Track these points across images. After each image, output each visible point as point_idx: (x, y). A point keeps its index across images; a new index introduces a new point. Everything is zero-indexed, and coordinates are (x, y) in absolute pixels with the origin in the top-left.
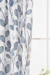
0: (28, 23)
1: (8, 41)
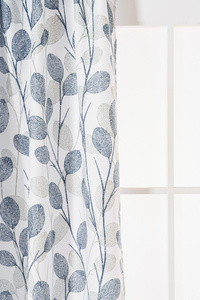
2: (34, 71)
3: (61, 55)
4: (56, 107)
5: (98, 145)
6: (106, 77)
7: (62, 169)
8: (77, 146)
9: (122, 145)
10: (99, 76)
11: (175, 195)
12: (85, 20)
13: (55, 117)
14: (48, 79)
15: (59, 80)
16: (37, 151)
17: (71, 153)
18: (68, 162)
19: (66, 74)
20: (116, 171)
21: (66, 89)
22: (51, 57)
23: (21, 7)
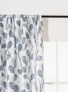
0: (39, 70)
1: (16, 85)
2: (23, 56)
3: (30, 50)
4: (28, 63)
5: (39, 74)
6: (41, 57)
7: (30, 78)
8: (34, 72)
9: (45, 74)
10: (39, 57)
11: (59, 85)
12: (36, 42)
13: (28, 66)
14: (27, 56)
15: (29, 56)
16: (24, 76)
17: (32, 74)
18: (31, 76)
19: (31, 54)
20: (44, 80)
21: (31, 58)
22: (27, 50)
23: (20, 38)
